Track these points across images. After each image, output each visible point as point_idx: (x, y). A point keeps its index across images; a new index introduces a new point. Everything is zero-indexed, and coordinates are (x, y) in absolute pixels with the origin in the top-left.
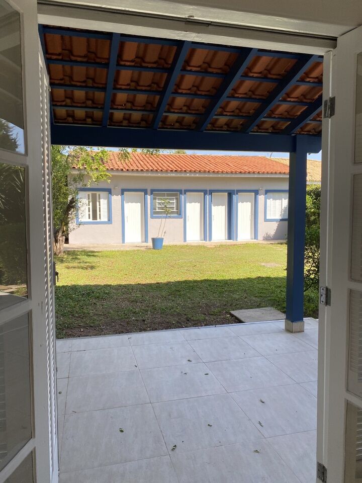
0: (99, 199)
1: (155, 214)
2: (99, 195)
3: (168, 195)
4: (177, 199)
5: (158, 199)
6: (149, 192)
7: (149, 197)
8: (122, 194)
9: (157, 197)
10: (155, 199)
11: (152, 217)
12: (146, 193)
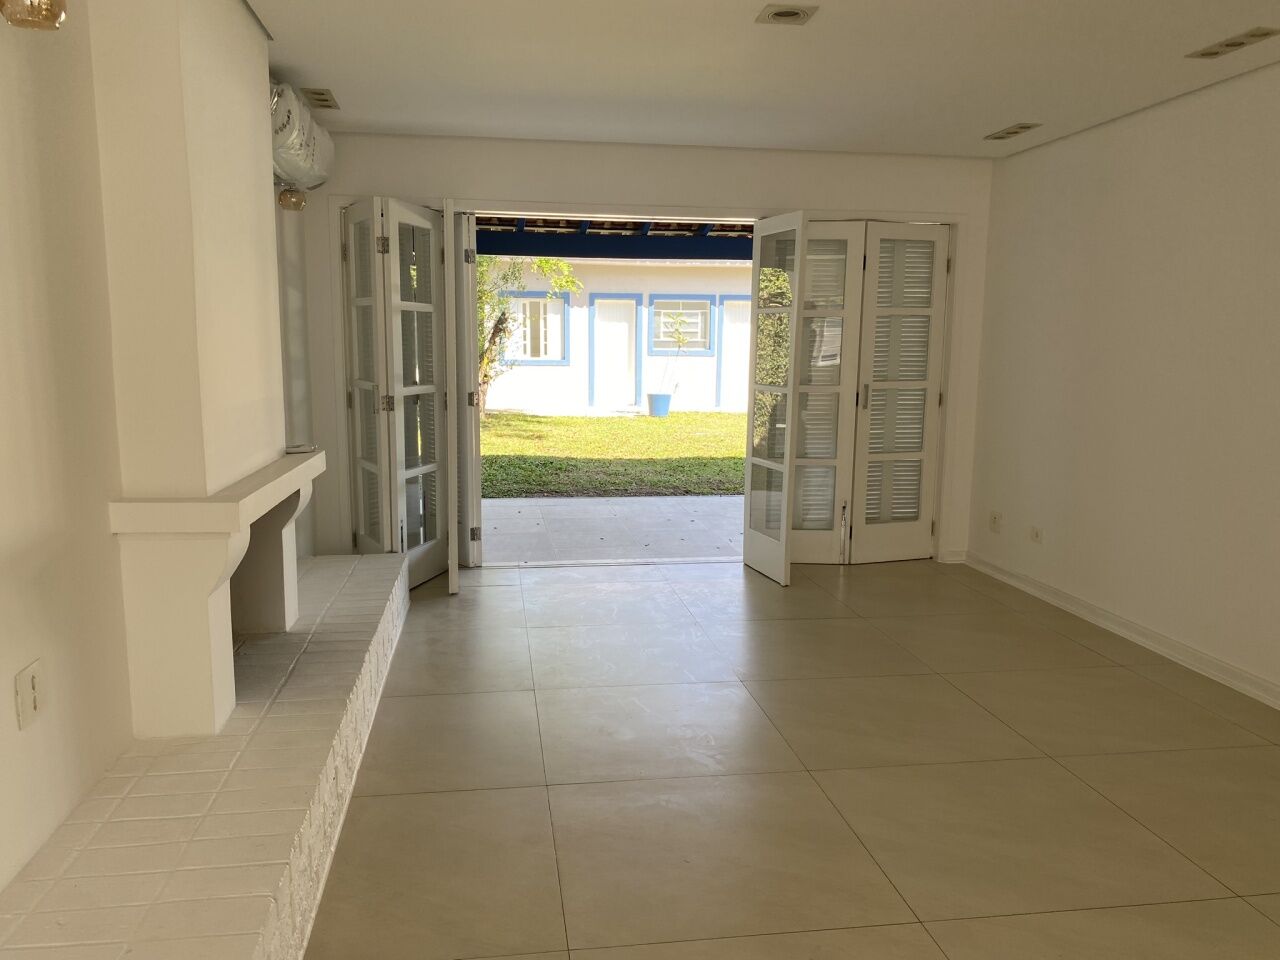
0: (545, 313)
1: (657, 347)
2: (545, 306)
3: (685, 307)
4: (704, 314)
5: (665, 314)
6: (646, 300)
7: (645, 311)
8: (592, 303)
9: (663, 311)
10: (658, 314)
11: (651, 353)
12: (639, 303)
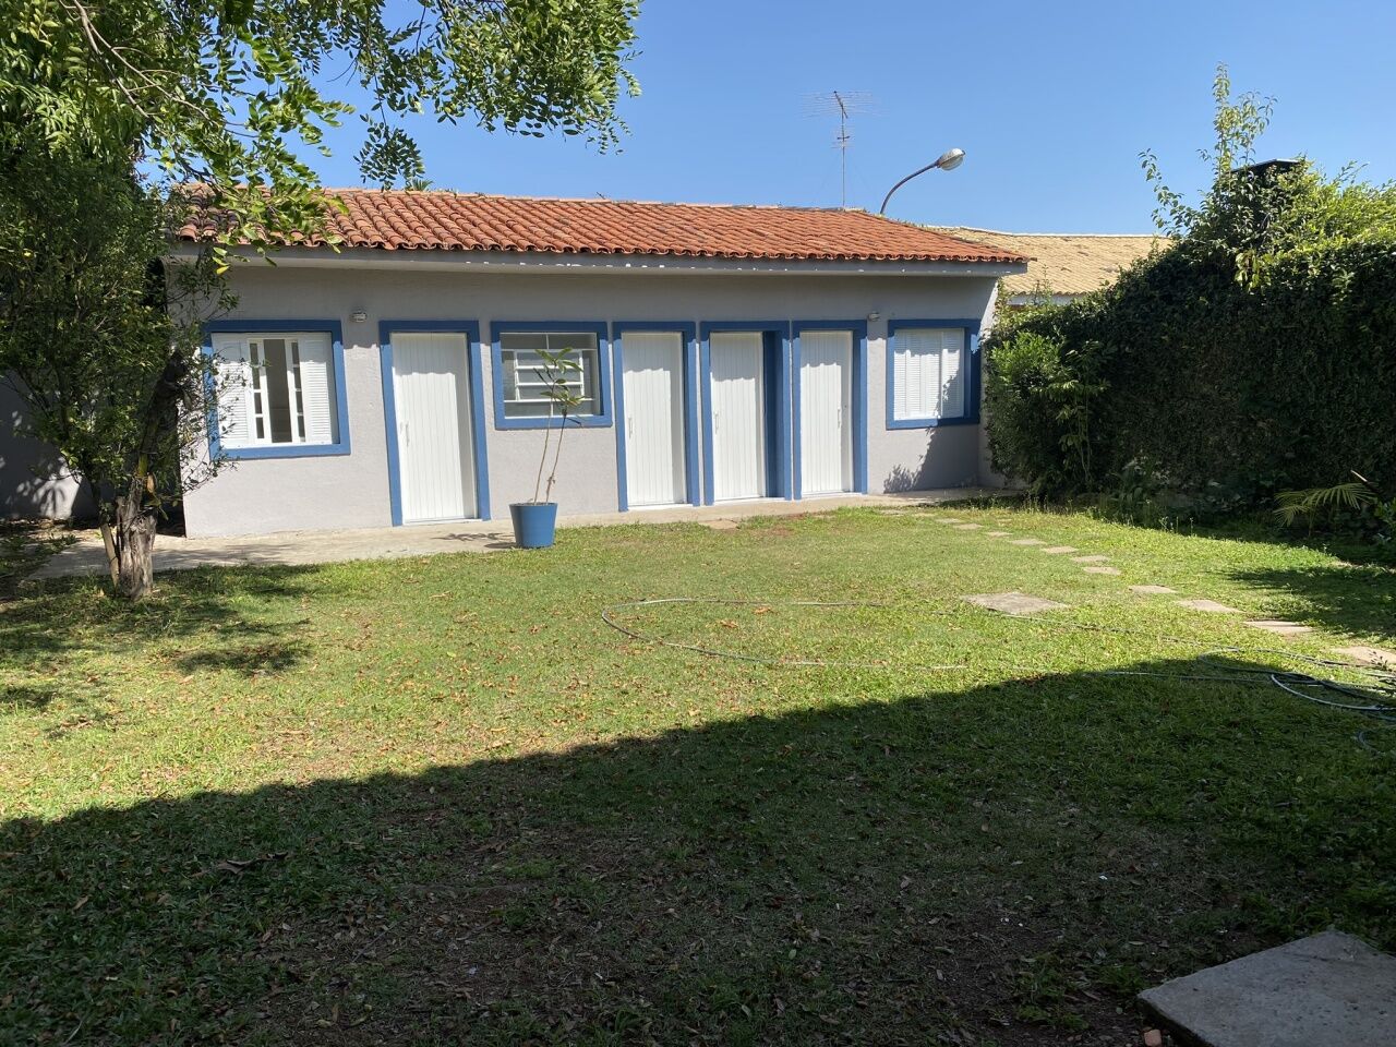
0: (296, 361)
1: (512, 414)
2: (295, 347)
3: (555, 343)
4: (586, 356)
5: (522, 358)
6: (484, 330)
7: (485, 351)
9: (516, 352)
10: (508, 357)
11: (501, 426)
12: (473, 337)
